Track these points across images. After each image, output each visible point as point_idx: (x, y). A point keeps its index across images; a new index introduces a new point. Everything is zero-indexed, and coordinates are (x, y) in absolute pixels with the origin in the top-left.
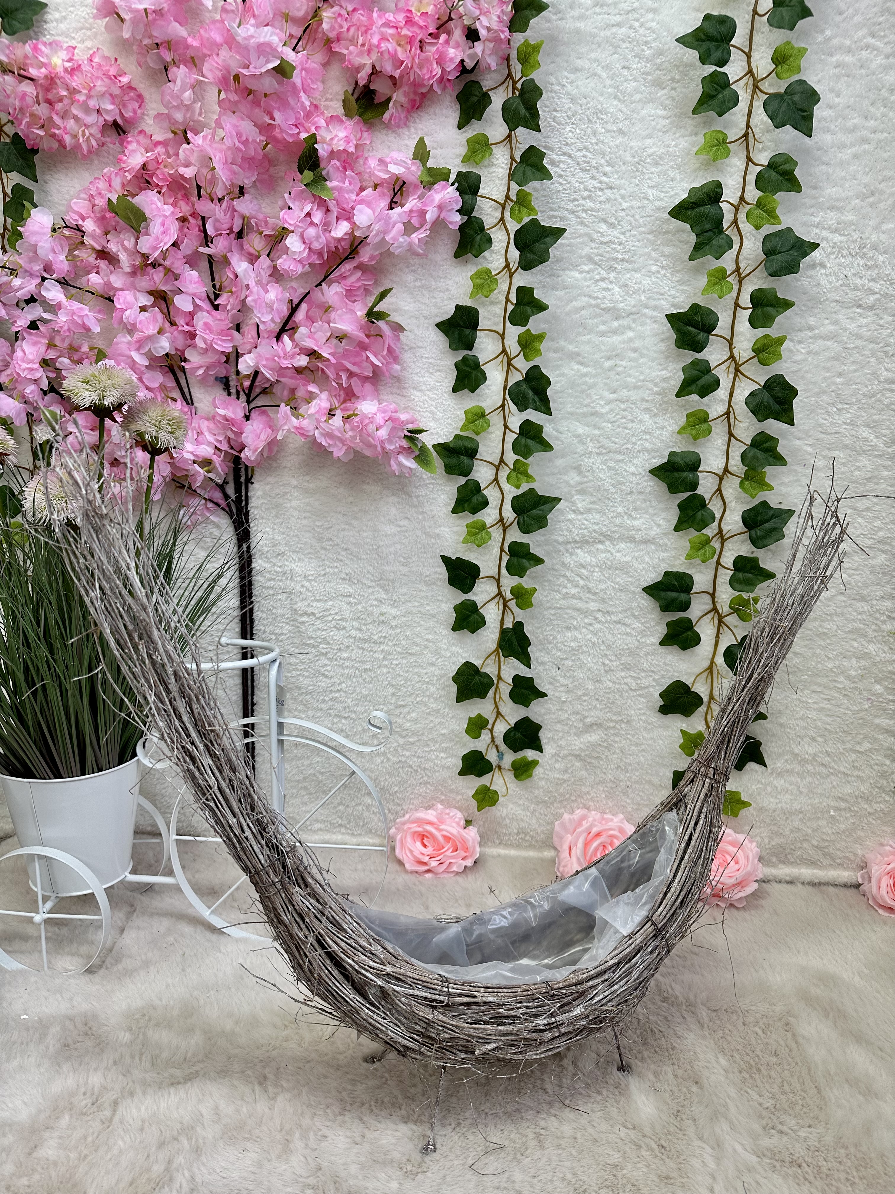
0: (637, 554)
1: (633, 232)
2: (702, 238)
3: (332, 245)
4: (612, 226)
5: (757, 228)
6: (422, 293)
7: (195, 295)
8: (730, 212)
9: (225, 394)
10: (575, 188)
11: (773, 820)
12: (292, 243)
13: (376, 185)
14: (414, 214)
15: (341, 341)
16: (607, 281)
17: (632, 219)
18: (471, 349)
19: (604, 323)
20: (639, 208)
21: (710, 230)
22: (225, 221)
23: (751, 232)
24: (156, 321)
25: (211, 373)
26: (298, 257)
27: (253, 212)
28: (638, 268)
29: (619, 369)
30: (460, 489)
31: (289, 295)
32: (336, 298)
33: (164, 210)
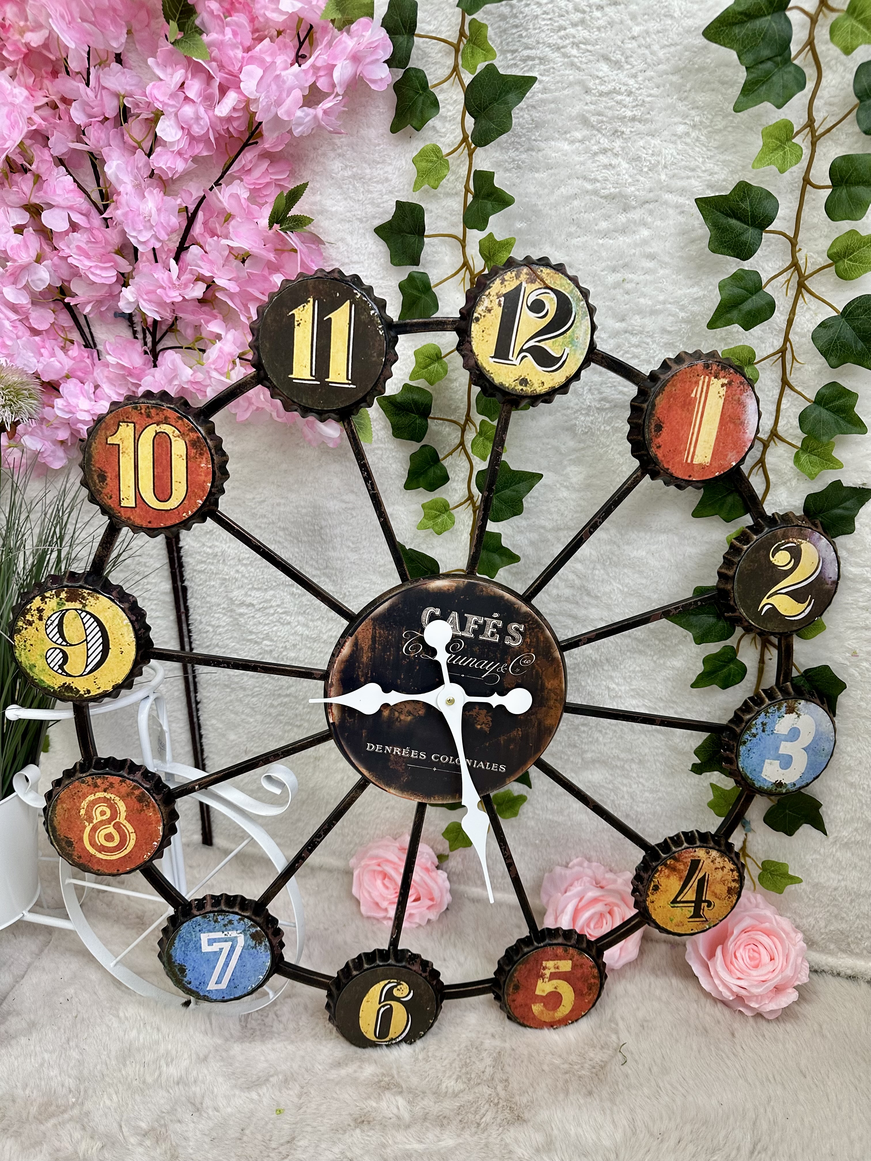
0: (653, 548)
1: (650, 73)
2: (757, 73)
3: (221, 128)
4: (617, 65)
5: (848, 51)
6: (354, 186)
7: (71, 208)
8: (803, 26)
9: (127, 334)
10: (561, 9)
11: (831, 901)
12: (163, 130)
13: (279, 33)
14: (321, 73)
15: (243, 261)
16: (609, 154)
17: (647, 52)
18: (417, 264)
19: (607, 217)
20: (659, 32)
21: (769, 59)
22: (96, 103)
23: (837, 58)
24: (27, 247)
25: (103, 309)
26: (176, 148)
27: (128, 88)
28: (656, 130)
29: (628, 286)
30: (413, 457)
31: (179, 201)
32: (233, 202)
33: (14, 96)
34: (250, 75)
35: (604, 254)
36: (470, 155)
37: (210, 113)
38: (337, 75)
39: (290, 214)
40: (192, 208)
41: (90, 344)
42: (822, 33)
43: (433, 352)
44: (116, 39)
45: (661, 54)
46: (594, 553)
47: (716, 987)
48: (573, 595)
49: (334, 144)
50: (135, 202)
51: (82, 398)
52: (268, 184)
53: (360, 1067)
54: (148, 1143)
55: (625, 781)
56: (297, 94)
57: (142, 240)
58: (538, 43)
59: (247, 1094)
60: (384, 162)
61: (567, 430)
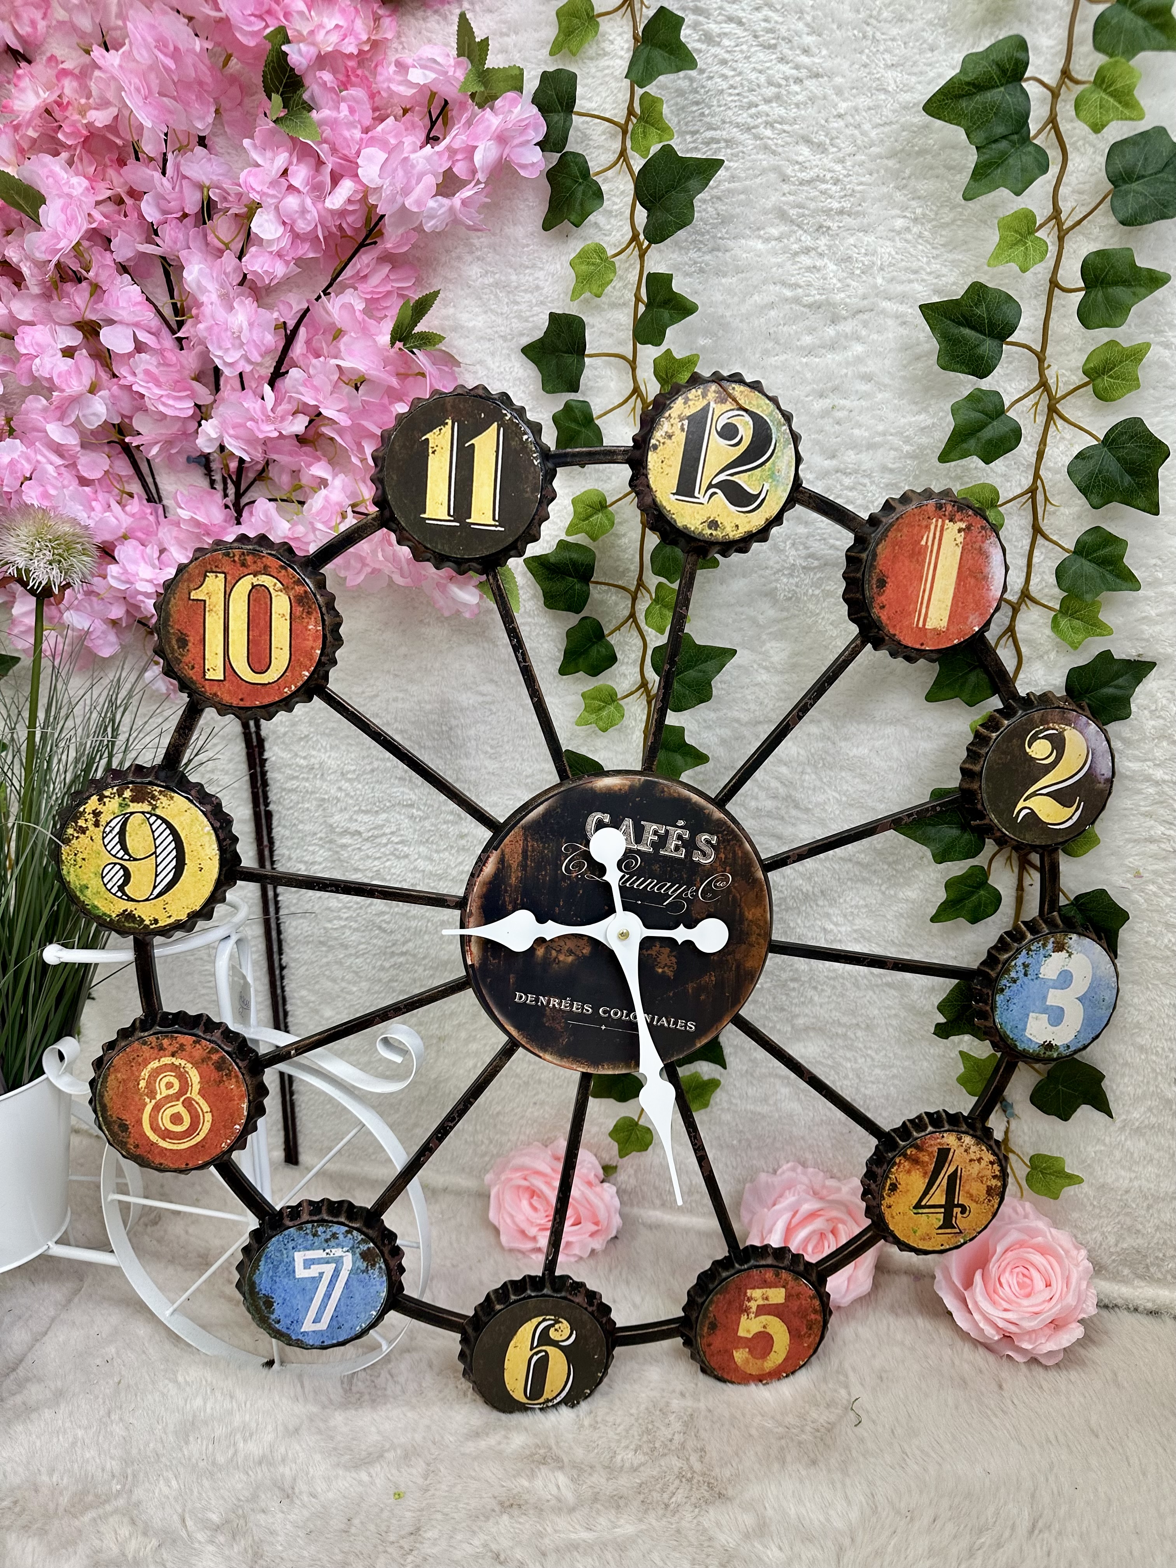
0: (878, 744)
1: (860, 157)
2: (989, 154)
3: (332, 224)
4: (821, 148)
5: (1097, 128)
6: (496, 296)
7: (137, 325)
8: (1043, 101)
9: (204, 483)
10: (750, 82)
11: (1123, 1208)
12: (260, 226)
13: (405, 111)
14: (459, 157)
15: (357, 389)
16: (813, 253)
17: (856, 132)
18: (576, 390)
19: (811, 331)
20: (869, 109)
21: (1004, 137)
22: (174, 196)
23: (1084, 138)
24: (79, 372)
25: (173, 451)
26: (275, 248)
27: (215, 178)
28: (869, 225)
29: (839, 414)
30: (570, 634)
31: (276, 315)
32: (345, 314)
33: (72, 187)
34: (370, 159)
35: (808, 375)
36: (642, 257)
37: (320, 206)
38: (478, 158)
39: (417, 330)
40: (291, 324)
41: (153, 497)
42: (1066, 108)
43: (596, 499)
44: (202, 118)
45: (873, 134)
46: (802, 752)
47: (976, 1324)
48: (778, 808)
49: (472, 245)
50: (221, 313)
51: (142, 564)
52: (389, 293)
53: (506, 1437)
54: (221, 1539)
55: (849, 1055)
56: (430, 181)
57: (229, 360)
58: (724, 122)
59: (354, 1475)
60: (534, 266)
61: (766, 595)
